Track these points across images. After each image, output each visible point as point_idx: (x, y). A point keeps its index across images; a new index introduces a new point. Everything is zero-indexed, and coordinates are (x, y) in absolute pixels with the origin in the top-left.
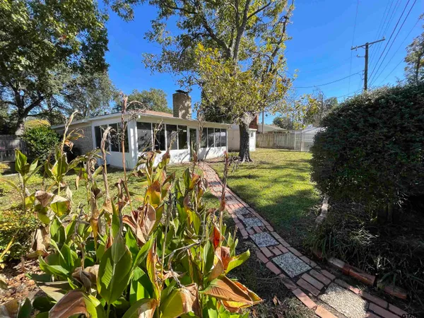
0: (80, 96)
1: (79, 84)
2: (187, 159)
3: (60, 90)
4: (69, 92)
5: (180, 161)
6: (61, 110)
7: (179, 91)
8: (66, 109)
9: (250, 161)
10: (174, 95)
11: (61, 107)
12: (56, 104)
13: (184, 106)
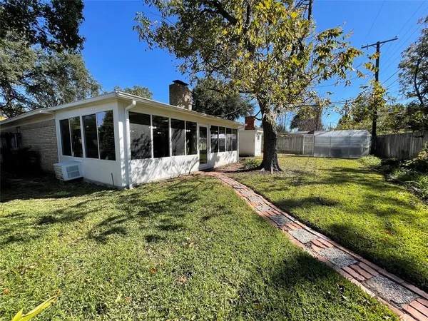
0: (47, 87)
1: (45, 72)
2: (195, 168)
3: (20, 78)
4: (33, 82)
5: (188, 171)
6: (21, 103)
7: (177, 82)
8: (29, 103)
9: (280, 170)
10: (171, 87)
11: (22, 100)
12: (15, 96)
13: (183, 101)
